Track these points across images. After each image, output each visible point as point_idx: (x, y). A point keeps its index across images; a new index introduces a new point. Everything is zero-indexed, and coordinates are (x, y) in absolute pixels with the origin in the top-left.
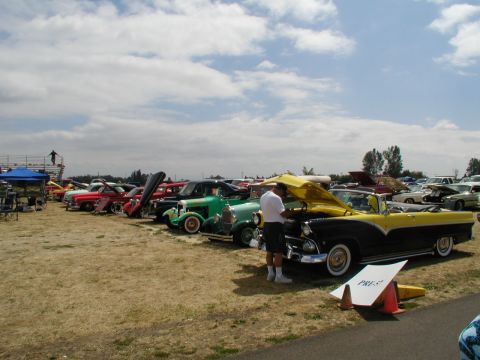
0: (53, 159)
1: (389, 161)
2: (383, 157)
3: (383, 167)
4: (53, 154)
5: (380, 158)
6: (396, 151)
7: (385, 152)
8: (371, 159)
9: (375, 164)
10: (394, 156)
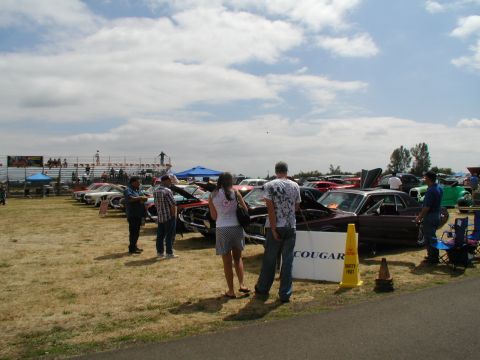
0: (162, 159)
1: (417, 158)
2: (411, 155)
3: (411, 164)
4: (162, 155)
5: (408, 155)
6: (424, 148)
7: (412, 149)
8: (399, 156)
9: (402, 161)
10: (422, 153)
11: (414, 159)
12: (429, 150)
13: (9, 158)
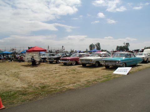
1: (97, 47)
2: (95, 46)
4: (63, 47)
5: (94, 46)
6: (99, 44)
7: (95, 44)
8: (91, 46)
9: (92, 48)
10: (98, 46)
11: (96, 47)
12: (100, 45)
13: (29, 47)
